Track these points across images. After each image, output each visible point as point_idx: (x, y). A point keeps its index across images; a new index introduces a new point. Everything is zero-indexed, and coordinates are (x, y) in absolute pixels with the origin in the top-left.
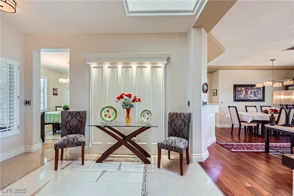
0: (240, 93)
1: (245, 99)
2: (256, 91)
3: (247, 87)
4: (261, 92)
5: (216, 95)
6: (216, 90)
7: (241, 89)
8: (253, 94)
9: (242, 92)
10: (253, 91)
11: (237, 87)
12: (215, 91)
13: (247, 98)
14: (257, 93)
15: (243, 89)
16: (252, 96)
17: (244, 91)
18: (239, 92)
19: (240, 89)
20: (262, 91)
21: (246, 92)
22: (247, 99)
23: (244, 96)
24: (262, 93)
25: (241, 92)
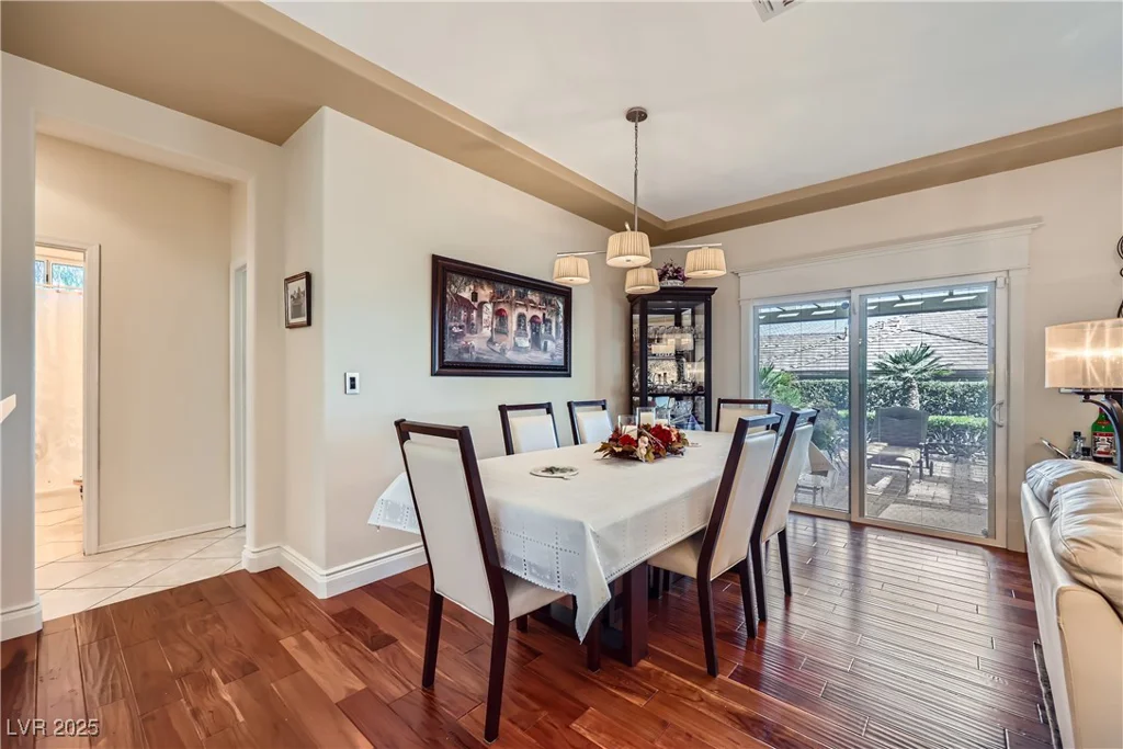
0: (468, 320)
1: (494, 359)
2: (540, 315)
3: (502, 287)
4: (557, 324)
5: (309, 323)
6: (308, 276)
7: (475, 296)
8: (526, 335)
9: (480, 316)
10: (529, 314)
11: (455, 276)
12: (302, 284)
13: (503, 351)
14: (543, 331)
15: (485, 293)
16: (525, 343)
17: (490, 306)
18: (463, 314)
19: (466, 294)
20: (561, 319)
21: (499, 314)
22: (502, 360)
23: (491, 340)
24: (562, 330)
25: (474, 314)
